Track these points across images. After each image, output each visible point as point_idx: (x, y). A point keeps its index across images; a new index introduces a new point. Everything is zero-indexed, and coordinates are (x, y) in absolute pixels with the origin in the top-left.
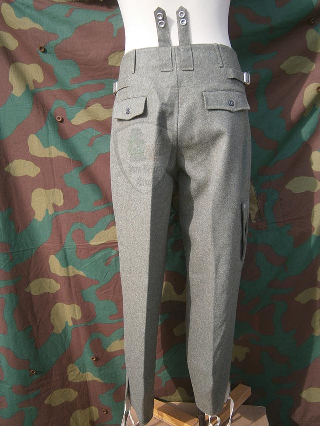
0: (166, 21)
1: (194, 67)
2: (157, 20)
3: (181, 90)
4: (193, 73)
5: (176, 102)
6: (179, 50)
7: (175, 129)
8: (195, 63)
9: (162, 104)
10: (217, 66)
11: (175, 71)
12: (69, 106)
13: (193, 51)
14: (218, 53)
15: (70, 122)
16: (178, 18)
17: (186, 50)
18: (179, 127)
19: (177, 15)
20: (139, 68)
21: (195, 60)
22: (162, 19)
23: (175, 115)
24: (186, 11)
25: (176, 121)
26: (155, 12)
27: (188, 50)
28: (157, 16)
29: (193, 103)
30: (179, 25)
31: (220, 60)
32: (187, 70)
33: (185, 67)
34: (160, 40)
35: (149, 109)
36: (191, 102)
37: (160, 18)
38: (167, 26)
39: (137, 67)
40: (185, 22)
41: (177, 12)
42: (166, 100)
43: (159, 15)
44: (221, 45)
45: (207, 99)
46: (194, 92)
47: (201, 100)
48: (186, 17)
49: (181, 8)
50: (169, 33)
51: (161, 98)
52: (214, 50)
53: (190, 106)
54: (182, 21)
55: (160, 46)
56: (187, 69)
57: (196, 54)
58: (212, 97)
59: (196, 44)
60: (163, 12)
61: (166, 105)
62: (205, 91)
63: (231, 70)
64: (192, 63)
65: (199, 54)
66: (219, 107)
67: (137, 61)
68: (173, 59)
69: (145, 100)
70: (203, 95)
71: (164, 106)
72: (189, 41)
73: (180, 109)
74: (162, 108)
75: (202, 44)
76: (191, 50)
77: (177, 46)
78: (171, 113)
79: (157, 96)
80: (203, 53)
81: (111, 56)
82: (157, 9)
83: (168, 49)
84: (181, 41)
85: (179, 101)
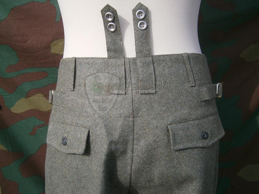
0: (119, 24)
1: (157, 89)
2: (106, 22)
3: (138, 121)
4: (156, 97)
5: (131, 137)
6: (136, 64)
7: (129, 171)
8: (158, 83)
9: (111, 142)
10: (187, 86)
11: (129, 95)
12: (7, 94)
13: (156, 65)
14: (188, 67)
15: (10, 110)
16: (136, 20)
17: (146, 65)
18: (133, 170)
19: (134, 15)
20: (80, 85)
21: (158, 79)
22: (113, 21)
23: (129, 154)
24: (147, 11)
25: (129, 161)
26: (102, 11)
27: (148, 65)
28: (105, 17)
29: (155, 141)
30: (136, 29)
31: (191, 78)
32: (147, 94)
33: (144, 89)
34: (109, 50)
35: (92, 146)
36: (151, 138)
37: (110, 19)
38: (120, 30)
39: (77, 84)
40: (145, 26)
41: (134, 11)
42: (116, 136)
43: (108, 16)
44: (192, 54)
45: (174, 135)
46: (157, 126)
47: (166, 137)
48: (147, 18)
49: (140, 6)
50: (122, 40)
51: (109, 133)
52: (184, 63)
53: (150, 144)
54: (141, 24)
55: (109, 57)
56: (147, 92)
57: (159, 69)
58: (181, 132)
59: (160, 56)
60: (114, 12)
61: (116, 143)
62: (170, 124)
63: (205, 89)
64: (154, 83)
65: (164, 70)
66: (190, 145)
67: (77, 75)
68: (127, 77)
69: (86, 133)
70: (168, 130)
71: (113, 145)
72: (150, 50)
73: (135, 147)
74: (112, 149)
75: (167, 55)
76: (153, 64)
77: (134, 59)
78: (124, 152)
79: (103, 131)
80: (169, 67)
81: (53, 43)
82: (105, 7)
83: (120, 62)
84: (138, 51)
85: (135, 137)
